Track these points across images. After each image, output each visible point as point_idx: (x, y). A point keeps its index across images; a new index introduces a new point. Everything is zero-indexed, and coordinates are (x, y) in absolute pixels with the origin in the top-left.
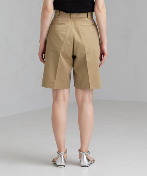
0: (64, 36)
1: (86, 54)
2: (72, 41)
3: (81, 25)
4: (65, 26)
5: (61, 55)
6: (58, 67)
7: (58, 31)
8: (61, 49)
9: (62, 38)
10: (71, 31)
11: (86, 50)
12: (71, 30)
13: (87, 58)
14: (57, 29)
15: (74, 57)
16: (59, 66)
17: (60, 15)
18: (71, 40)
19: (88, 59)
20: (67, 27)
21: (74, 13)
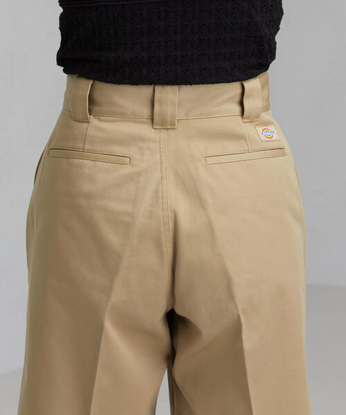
0: (124, 225)
1: (239, 317)
2: (168, 249)
3: (210, 160)
4: (127, 170)
5: (109, 327)
6: (97, 384)
7: (88, 196)
8: (108, 291)
9: (112, 237)
10: (157, 196)
11: (240, 294)
12: (156, 192)
13: (245, 335)
14: (86, 187)
15: (174, 321)
16: (102, 379)
17: (95, 109)
18: (158, 244)
19: (249, 341)
20: (139, 174)
21: (168, 85)
